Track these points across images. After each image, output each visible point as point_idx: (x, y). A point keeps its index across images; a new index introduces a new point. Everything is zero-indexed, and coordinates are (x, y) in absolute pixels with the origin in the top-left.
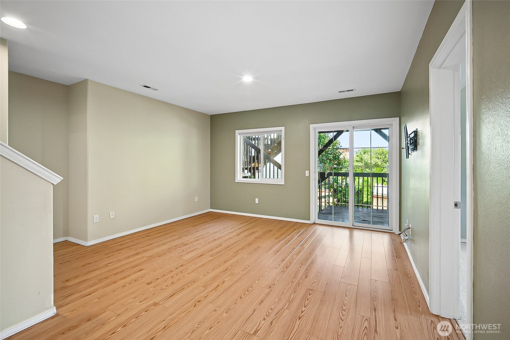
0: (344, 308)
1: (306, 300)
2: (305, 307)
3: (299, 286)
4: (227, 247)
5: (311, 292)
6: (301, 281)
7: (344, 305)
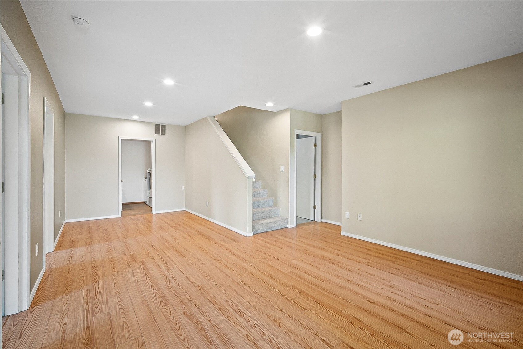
0: (122, 311)
1: (159, 296)
2: (155, 292)
3: (180, 301)
4: (315, 285)
5: (162, 304)
6: (183, 306)
7: (123, 312)
